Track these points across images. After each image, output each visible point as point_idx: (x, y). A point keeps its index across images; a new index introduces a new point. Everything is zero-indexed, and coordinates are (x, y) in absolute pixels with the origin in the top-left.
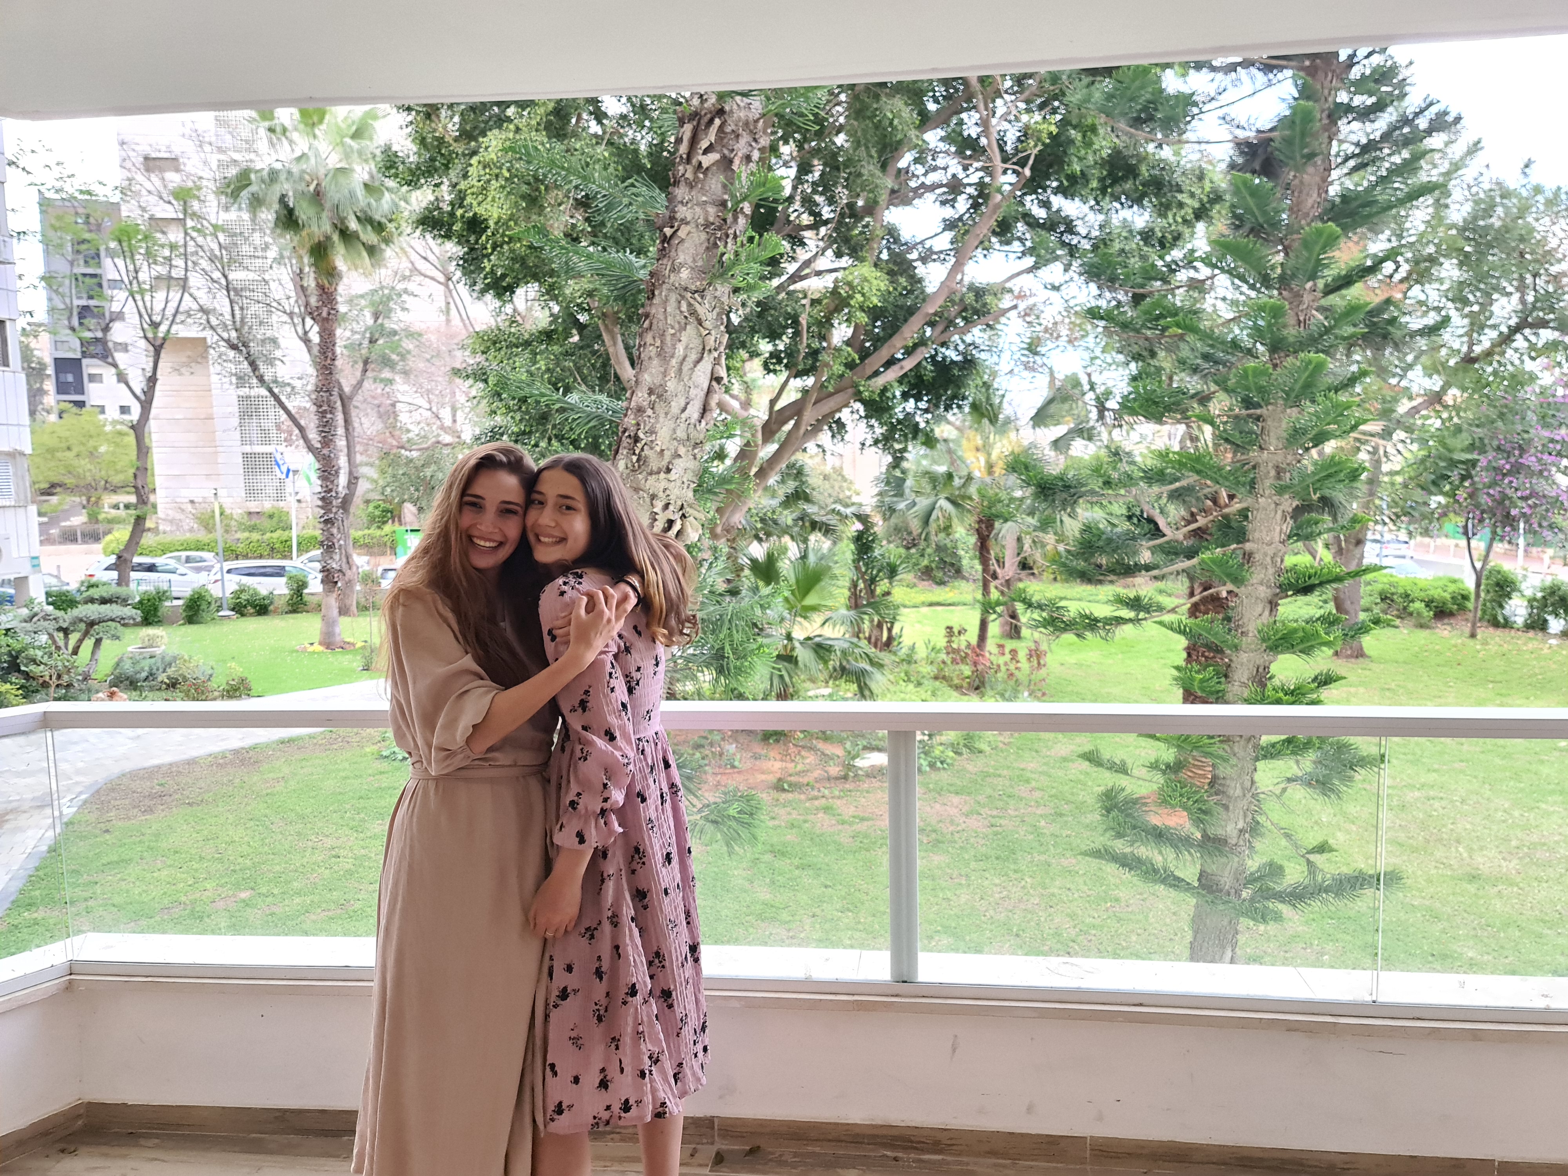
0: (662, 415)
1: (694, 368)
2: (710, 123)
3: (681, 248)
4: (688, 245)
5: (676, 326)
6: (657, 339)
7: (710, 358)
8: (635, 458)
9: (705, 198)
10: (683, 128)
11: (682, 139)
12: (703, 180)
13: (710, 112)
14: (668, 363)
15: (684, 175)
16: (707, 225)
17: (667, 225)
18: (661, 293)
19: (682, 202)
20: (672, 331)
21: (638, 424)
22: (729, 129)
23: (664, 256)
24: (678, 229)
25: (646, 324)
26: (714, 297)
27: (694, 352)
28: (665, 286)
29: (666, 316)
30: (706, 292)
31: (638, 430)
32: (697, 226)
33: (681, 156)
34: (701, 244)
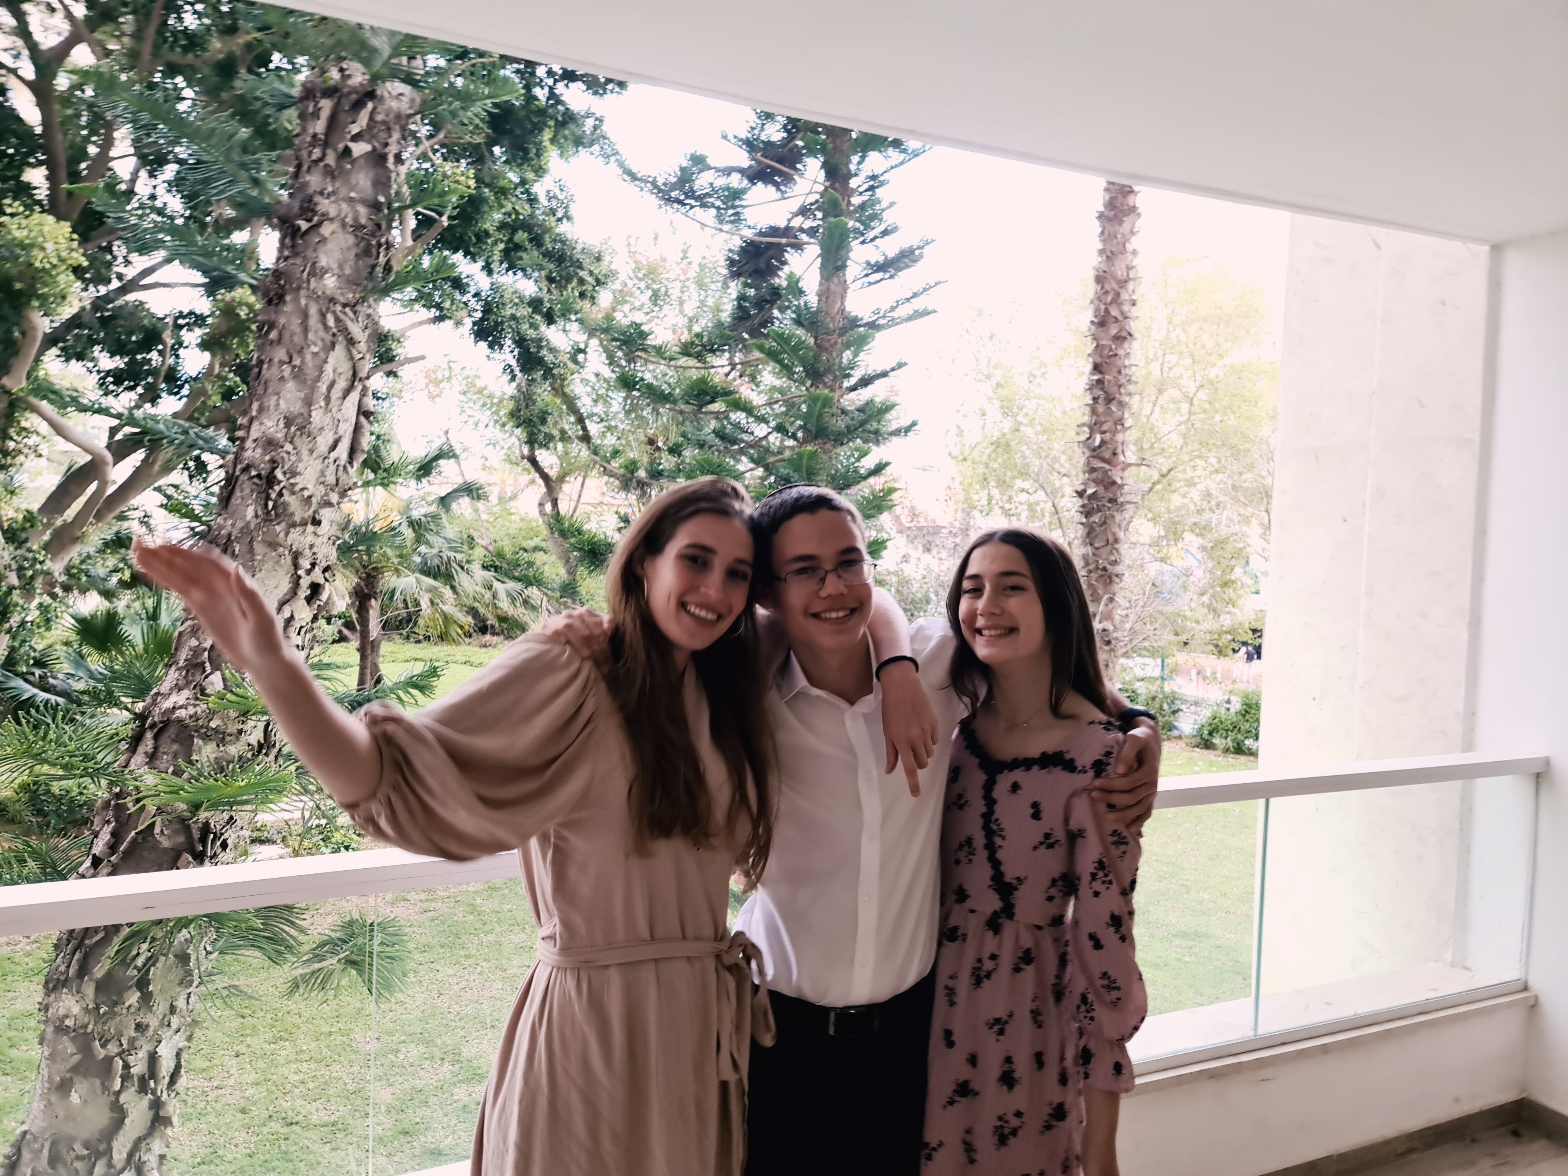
0: (305, 453)
1: (344, 398)
2: (358, 105)
3: (322, 249)
4: (330, 246)
5: (320, 343)
6: (295, 356)
7: (360, 388)
8: (271, 504)
9: (353, 195)
10: (317, 103)
11: (316, 115)
12: (349, 172)
13: (356, 92)
14: (313, 389)
15: (321, 159)
16: (358, 227)
17: (300, 216)
18: (297, 300)
19: (321, 193)
20: (315, 349)
21: (273, 461)
22: (379, 117)
23: (296, 254)
24: (319, 224)
25: (273, 335)
26: (369, 316)
27: (343, 377)
28: (303, 293)
29: (306, 330)
30: (358, 308)
31: (274, 469)
32: (344, 225)
33: (315, 136)
34: (349, 249)
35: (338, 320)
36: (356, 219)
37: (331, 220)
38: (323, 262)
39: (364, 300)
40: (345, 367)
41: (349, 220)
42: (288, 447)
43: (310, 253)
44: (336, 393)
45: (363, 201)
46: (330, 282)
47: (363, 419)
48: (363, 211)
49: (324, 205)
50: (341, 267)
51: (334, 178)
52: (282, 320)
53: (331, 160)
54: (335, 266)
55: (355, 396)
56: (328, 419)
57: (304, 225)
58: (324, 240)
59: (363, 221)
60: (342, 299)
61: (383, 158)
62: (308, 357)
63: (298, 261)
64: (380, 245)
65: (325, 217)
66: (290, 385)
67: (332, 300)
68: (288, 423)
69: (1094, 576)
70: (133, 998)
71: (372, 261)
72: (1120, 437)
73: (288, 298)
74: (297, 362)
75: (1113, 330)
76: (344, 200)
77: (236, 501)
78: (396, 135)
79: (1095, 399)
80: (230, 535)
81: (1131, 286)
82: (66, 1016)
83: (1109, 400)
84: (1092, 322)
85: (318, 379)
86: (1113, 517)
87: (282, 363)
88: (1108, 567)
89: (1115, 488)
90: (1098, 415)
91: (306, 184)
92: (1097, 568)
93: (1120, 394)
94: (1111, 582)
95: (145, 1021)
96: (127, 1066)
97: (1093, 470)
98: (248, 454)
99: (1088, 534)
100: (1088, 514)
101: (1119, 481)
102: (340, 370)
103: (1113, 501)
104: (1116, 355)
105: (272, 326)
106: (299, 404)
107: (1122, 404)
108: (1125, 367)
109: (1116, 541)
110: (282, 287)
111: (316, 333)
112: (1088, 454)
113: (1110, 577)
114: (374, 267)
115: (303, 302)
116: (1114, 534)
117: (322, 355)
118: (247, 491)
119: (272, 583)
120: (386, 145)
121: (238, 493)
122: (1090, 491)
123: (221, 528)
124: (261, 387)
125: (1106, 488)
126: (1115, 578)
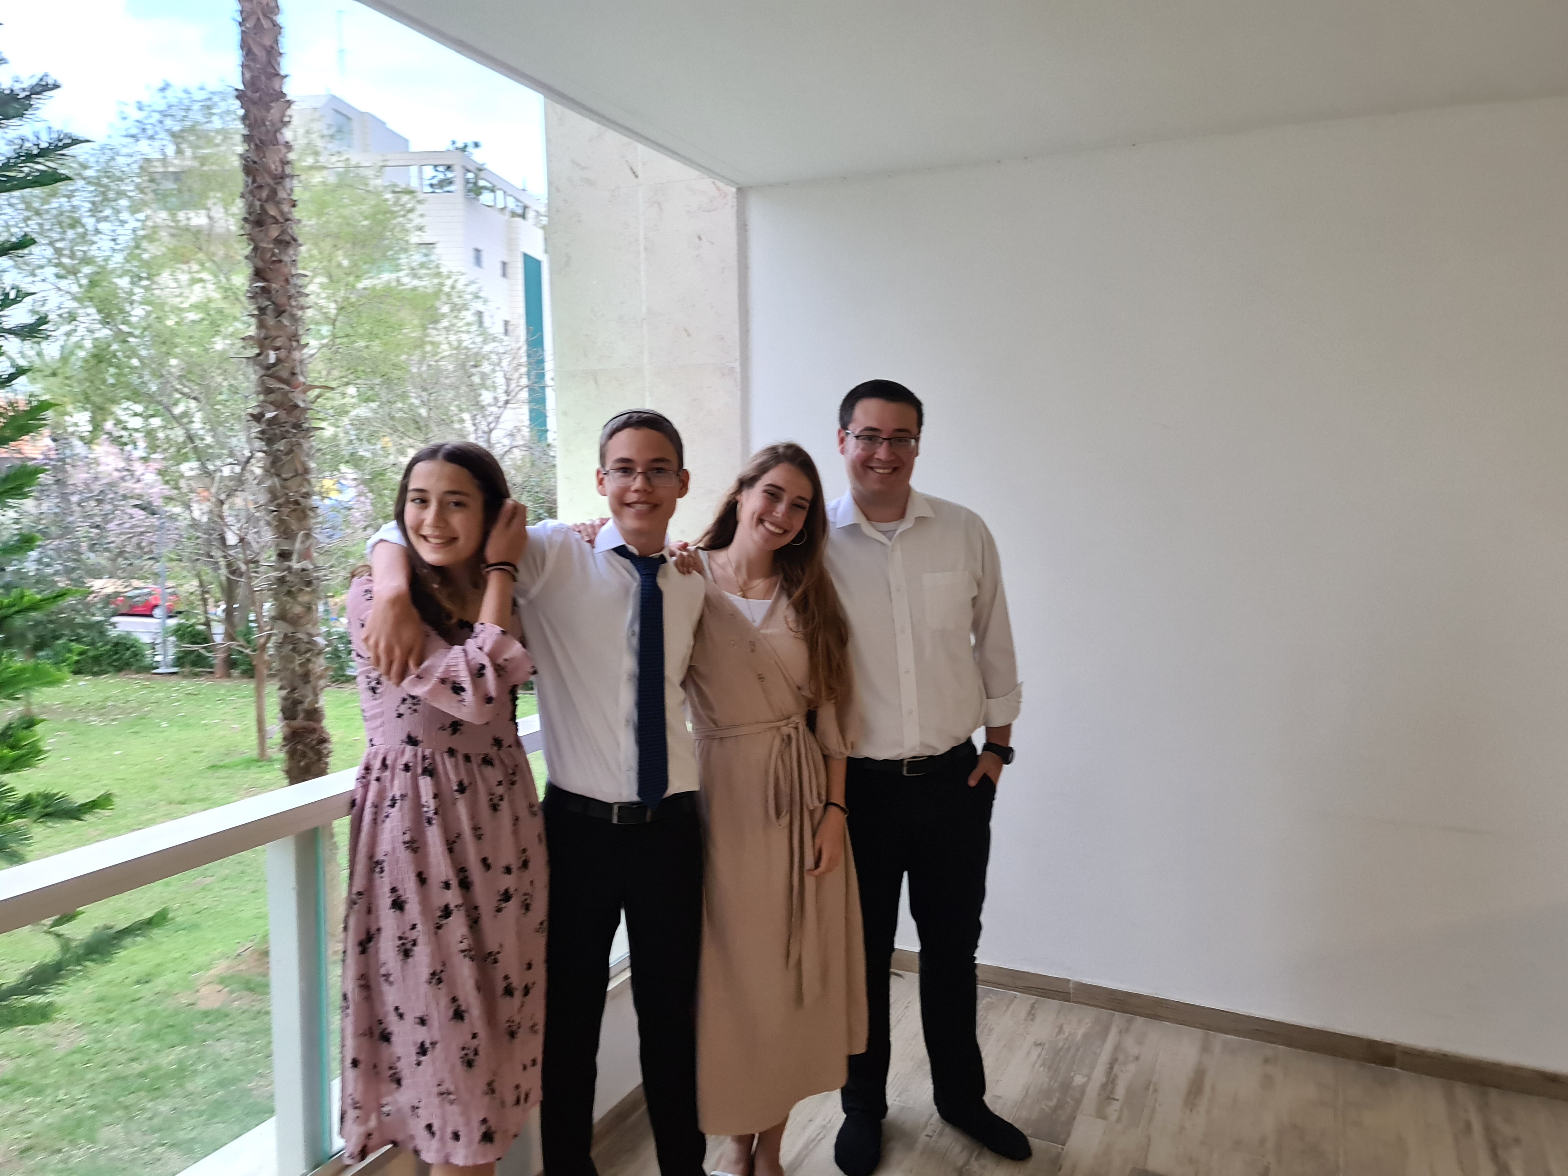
69: (284, 510)
72: (296, 355)
75: (274, 232)
79: (262, 310)
81: (288, 183)
83: (280, 312)
84: (245, 220)
86: (300, 444)
88: (299, 499)
89: (297, 412)
90: (267, 328)
92: (288, 502)
93: (291, 306)
94: (306, 516)
97: (268, 391)
99: (273, 464)
100: (270, 441)
101: (302, 405)
103: (297, 426)
104: (280, 261)
107: (295, 319)
108: (293, 276)
109: (307, 471)
112: (262, 372)
113: (303, 512)
122: (269, 415)
125: (288, 412)
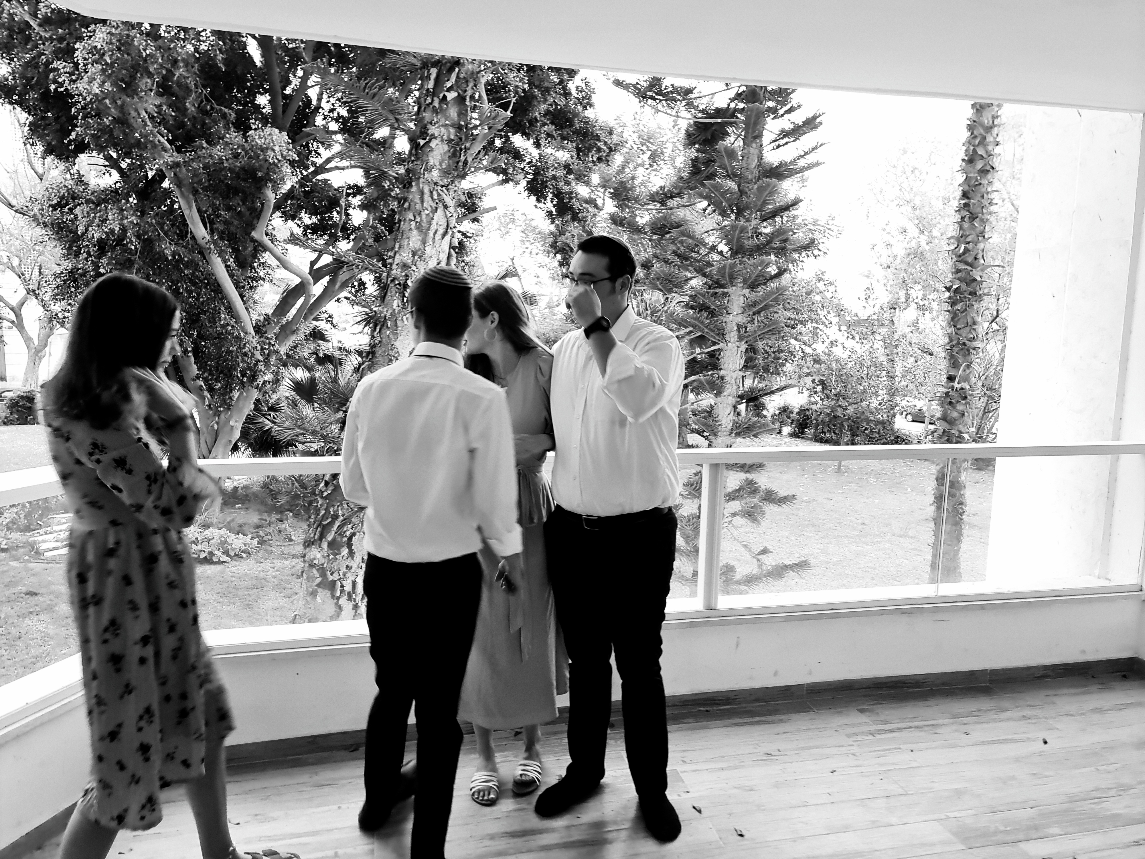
1: (443, 238)
2: (451, 70)
3: (431, 154)
4: (436, 153)
5: (429, 208)
6: (417, 217)
7: (450, 233)
8: (405, 299)
9: (447, 122)
10: (429, 70)
11: (428, 78)
12: (446, 109)
13: (450, 62)
14: (426, 234)
15: (431, 104)
16: (450, 141)
17: (419, 137)
18: (418, 184)
19: (431, 123)
20: (427, 212)
21: (407, 276)
22: (462, 76)
23: (417, 159)
24: (430, 140)
25: (406, 205)
26: (455, 191)
27: (442, 227)
28: (421, 180)
29: (422, 201)
30: (450, 187)
31: (407, 280)
32: (442, 140)
33: (428, 90)
34: (445, 153)
35: (439, 195)
36: (448, 137)
37: (436, 138)
38: (431, 162)
39: (452, 182)
40: (443, 222)
41: (445, 137)
42: (414, 268)
43: (425, 158)
44: (438, 236)
45: (452, 125)
46: (435, 173)
47: (452, 251)
48: (452, 131)
49: (433, 130)
50: (441, 164)
51: (437, 113)
52: (411, 197)
53: (436, 104)
54: (437, 164)
55: (448, 238)
56: (434, 252)
57: (422, 142)
58: (432, 150)
59: (452, 137)
60: (441, 183)
61: (464, 99)
62: (424, 217)
63: (419, 163)
64: (461, 150)
65: (433, 137)
66: (415, 232)
67: (436, 184)
68: (414, 255)
69: (956, 349)
70: (345, 551)
71: (457, 159)
72: (981, 246)
73: (414, 184)
74: (418, 220)
75: (979, 165)
76: (442, 126)
77: (388, 298)
78: (471, 85)
79: (963, 218)
80: (385, 316)
81: (995, 131)
82: (314, 559)
83: (973, 217)
84: (963, 160)
85: (429, 229)
86: (973, 305)
87: (411, 220)
88: (967, 342)
89: (974, 284)
90: (964, 230)
91: (423, 118)
92: (958, 343)
93: (983, 214)
94: (969, 353)
95: (350, 565)
96: (342, 586)
97: (958, 271)
98: (394, 272)
99: (953, 319)
100: (953, 304)
101: (979, 279)
102: (440, 223)
103: (973, 293)
104: (980, 184)
105: (405, 200)
106: (419, 243)
107: (983, 222)
108: (988, 193)
109: (974, 323)
110: (410, 178)
111: (428, 203)
112: (955, 259)
113: (968, 350)
114: (458, 162)
115: (421, 186)
116: (973, 318)
117: (431, 215)
118: (394, 292)
119: (407, 342)
120: (466, 91)
121: (389, 294)
122: (955, 287)
123: (381, 312)
124: (400, 235)
125: (968, 284)
126: (971, 351)
